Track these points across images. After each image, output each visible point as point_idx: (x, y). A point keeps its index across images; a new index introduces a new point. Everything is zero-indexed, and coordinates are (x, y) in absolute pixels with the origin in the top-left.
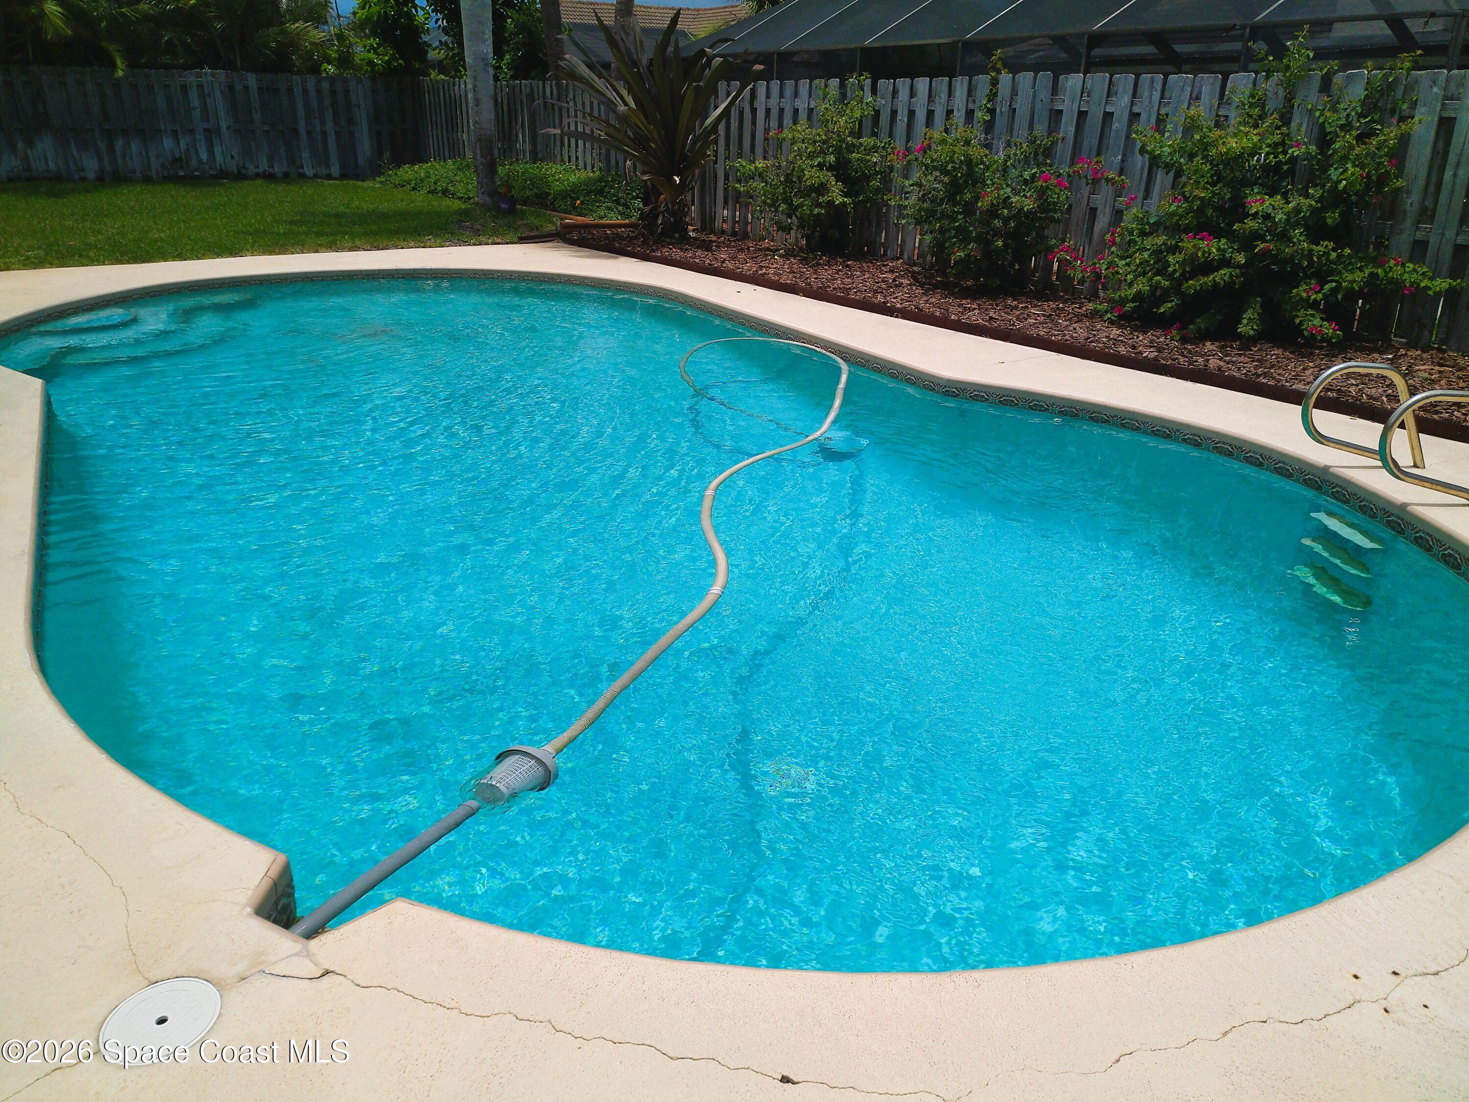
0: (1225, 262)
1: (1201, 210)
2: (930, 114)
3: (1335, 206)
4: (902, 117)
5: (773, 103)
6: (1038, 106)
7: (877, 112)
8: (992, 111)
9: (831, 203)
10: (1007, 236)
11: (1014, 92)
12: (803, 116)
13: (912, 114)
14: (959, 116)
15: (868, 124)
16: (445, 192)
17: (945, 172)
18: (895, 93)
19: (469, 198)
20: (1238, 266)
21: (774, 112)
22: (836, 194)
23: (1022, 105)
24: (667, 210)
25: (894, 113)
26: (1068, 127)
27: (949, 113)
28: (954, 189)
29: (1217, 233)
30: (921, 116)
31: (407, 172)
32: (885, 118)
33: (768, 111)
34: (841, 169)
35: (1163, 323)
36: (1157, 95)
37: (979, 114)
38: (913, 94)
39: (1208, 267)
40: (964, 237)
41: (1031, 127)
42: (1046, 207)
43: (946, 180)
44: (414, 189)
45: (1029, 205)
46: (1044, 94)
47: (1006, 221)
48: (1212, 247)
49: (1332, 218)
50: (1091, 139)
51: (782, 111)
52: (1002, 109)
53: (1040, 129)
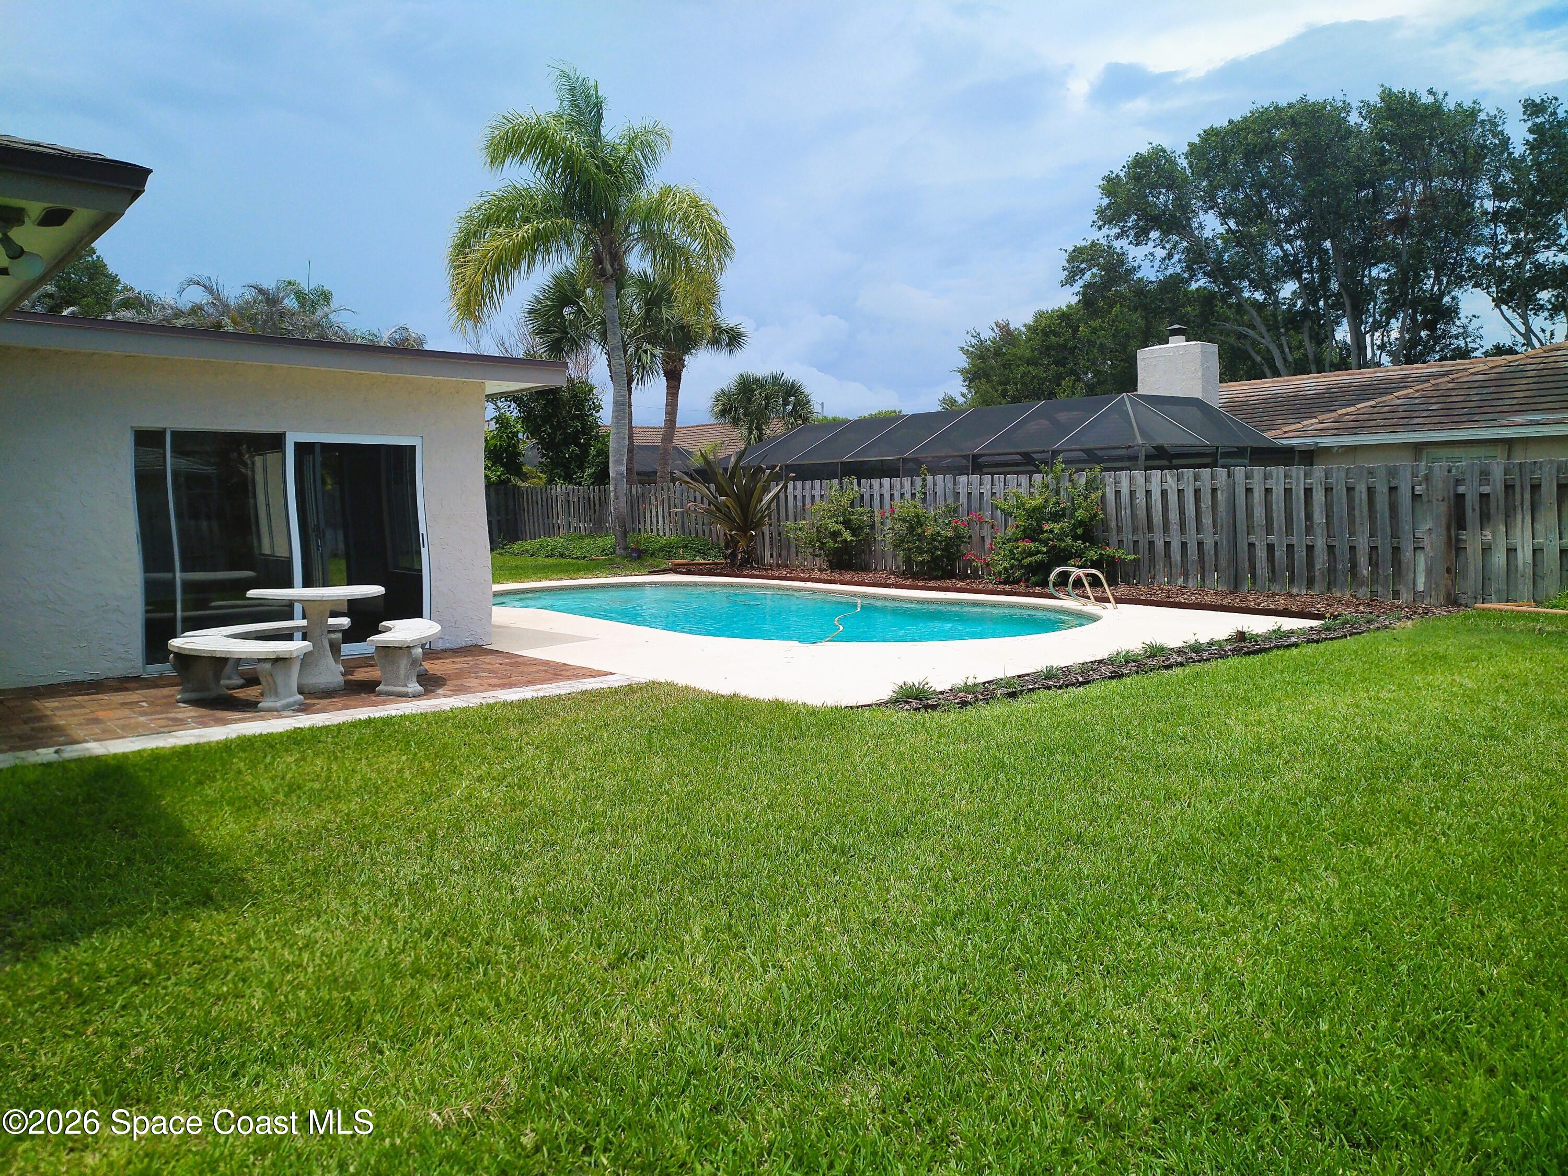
0: (1038, 552)
1: (1024, 530)
2: (892, 495)
3: (1080, 526)
4: (877, 497)
5: (798, 492)
6: (947, 490)
7: (862, 496)
8: (925, 493)
9: (845, 540)
10: (942, 550)
11: (935, 484)
12: (817, 498)
13: (881, 495)
14: (908, 496)
15: (857, 501)
16: (562, 555)
17: (904, 521)
18: (871, 486)
19: (585, 557)
20: (1044, 553)
21: (799, 497)
22: (847, 535)
23: (939, 490)
24: (744, 552)
25: (872, 495)
26: (963, 499)
27: (902, 495)
28: (911, 529)
29: (1034, 540)
30: (887, 497)
31: (518, 546)
32: (867, 497)
33: (795, 497)
34: (847, 523)
35: (1016, 582)
36: (1002, 484)
37: (917, 495)
38: (881, 486)
39: (1031, 554)
40: (920, 551)
41: (945, 500)
42: (959, 537)
43: (907, 524)
44: (532, 555)
45: (950, 534)
46: (950, 485)
47: (940, 542)
48: (1032, 546)
49: (1080, 531)
50: (975, 504)
51: (804, 497)
52: (929, 492)
53: (950, 501)
